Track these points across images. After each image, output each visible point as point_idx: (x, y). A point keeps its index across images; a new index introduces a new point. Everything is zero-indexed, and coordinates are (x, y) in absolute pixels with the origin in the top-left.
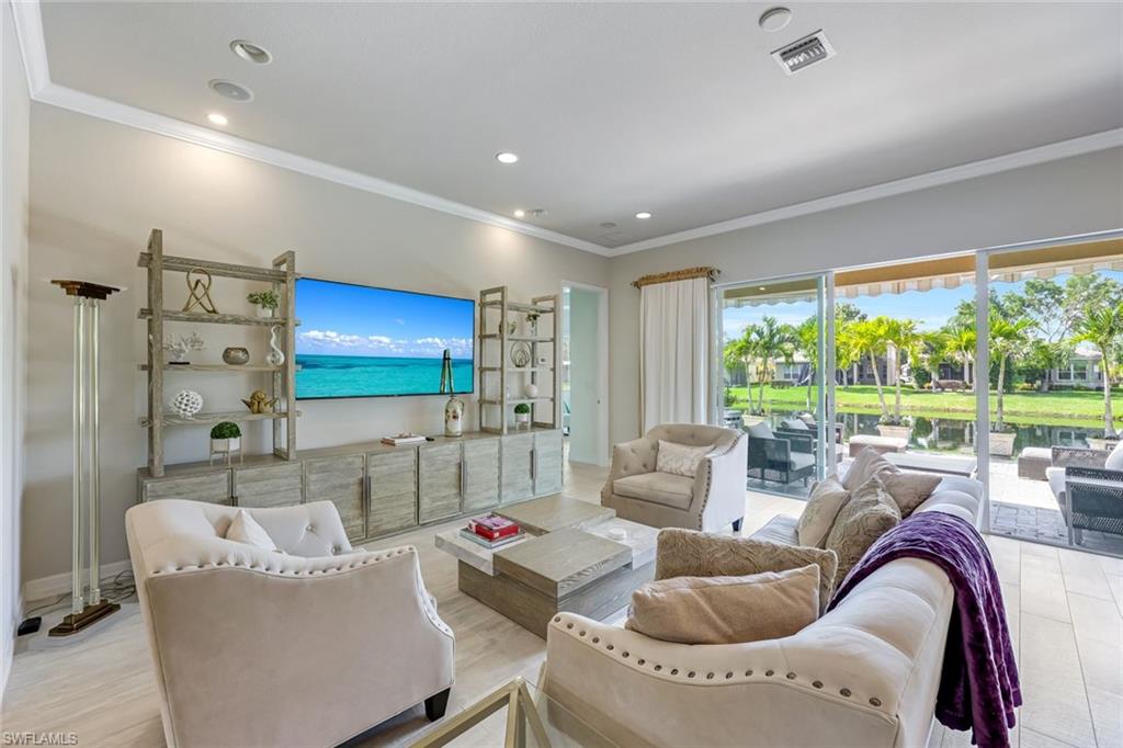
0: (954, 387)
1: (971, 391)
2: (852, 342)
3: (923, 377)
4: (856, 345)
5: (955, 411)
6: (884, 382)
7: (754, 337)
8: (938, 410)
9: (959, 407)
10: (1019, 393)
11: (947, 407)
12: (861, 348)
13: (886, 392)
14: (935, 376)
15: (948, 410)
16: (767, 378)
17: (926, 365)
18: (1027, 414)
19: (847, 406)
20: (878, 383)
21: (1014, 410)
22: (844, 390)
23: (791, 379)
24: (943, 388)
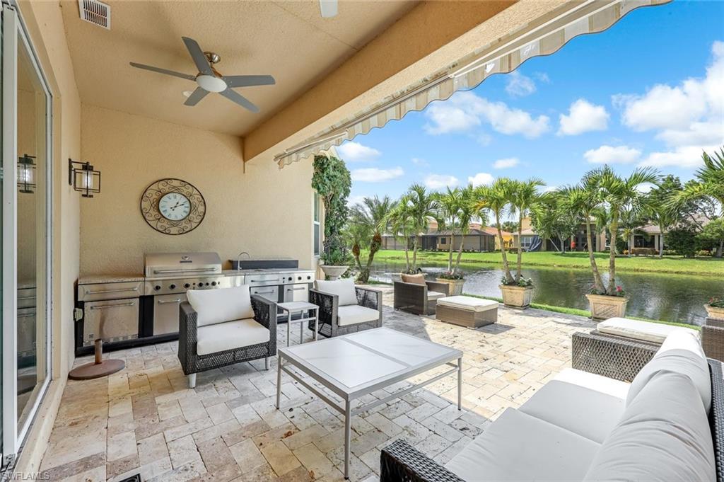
0: (645, 253)
1: (658, 256)
3: (622, 246)
6: (594, 250)
9: (646, 268)
10: (697, 258)
11: (636, 268)
14: (631, 245)
15: (637, 270)
16: (508, 246)
18: (701, 274)
19: (560, 266)
21: (691, 270)
22: (561, 255)
24: (637, 254)
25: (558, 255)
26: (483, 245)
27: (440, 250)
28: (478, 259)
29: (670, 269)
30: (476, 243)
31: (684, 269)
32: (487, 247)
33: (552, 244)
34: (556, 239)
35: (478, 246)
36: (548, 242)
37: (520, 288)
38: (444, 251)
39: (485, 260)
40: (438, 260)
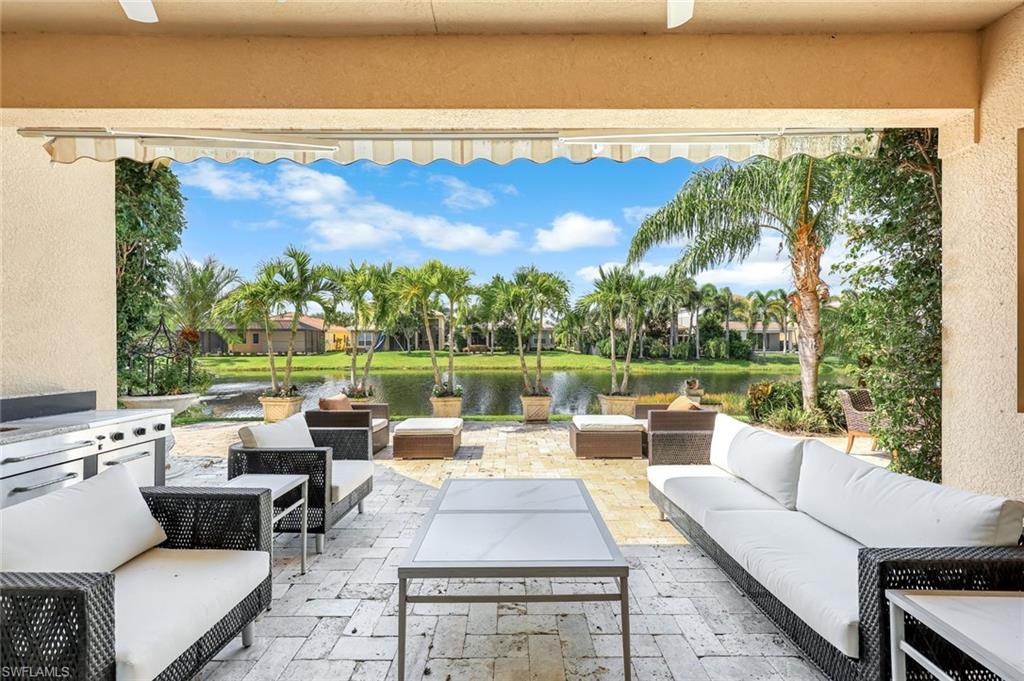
0: (480, 351)
1: (491, 353)
2: (402, 292)
3: (462, 343)
4: (405, 297)
5: (482, 368)
6: (436, 348)
7: (278, 278)
8: (471, 368)
9: (484, 366)
12: (412, 299)
13: (437, 355)
14: (469, 342)
15: (477, 368)
16: (342, 345)
17: (464, 334)
19: (410, 369)
20: (432, 346)
22: (408, 355)
23: (365, 346)
24: (474, 351)
25: (404, 355)
26: (309, 346)
27: (237, 354)
28: (305, 365)
29: (500, 365)
30: (300, 341)
31: (510, 365)
32: (315, 349)
33: (396, 341)
34: (402, 337)
35: (302, 345)
36: (392, 339)
37: (456, 399)
38: (245, 355)
39: (315, 366)
40: (236, 370)
